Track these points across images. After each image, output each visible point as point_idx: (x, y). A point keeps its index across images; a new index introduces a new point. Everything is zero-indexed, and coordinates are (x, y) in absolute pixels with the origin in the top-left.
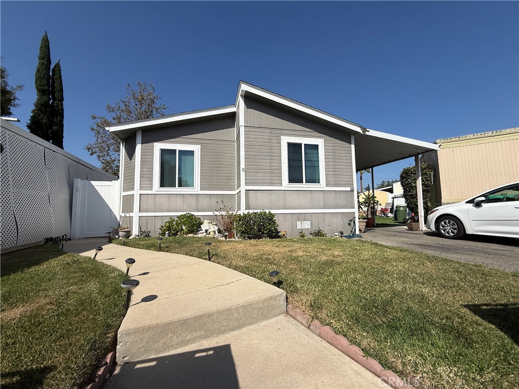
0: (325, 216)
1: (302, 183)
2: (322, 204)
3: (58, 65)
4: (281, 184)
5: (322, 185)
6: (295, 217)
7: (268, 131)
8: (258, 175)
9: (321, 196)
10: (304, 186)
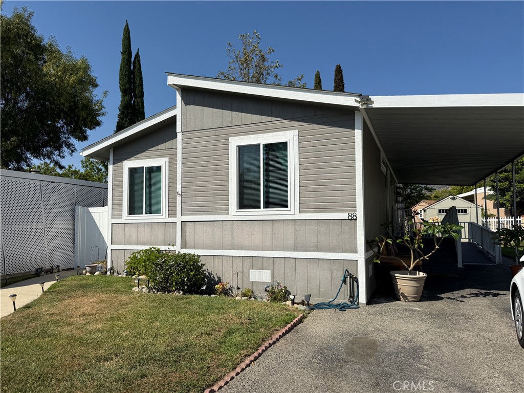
0: (298, 264)
1: (260, 208)
2: (291, 242)
3: (137, 55)
4: (227, 211)
5: (292, 211)
6: (247, 261)
7: (212, 132)
8: (199, 199)
9: (290, 229)
10: (263, 213)
